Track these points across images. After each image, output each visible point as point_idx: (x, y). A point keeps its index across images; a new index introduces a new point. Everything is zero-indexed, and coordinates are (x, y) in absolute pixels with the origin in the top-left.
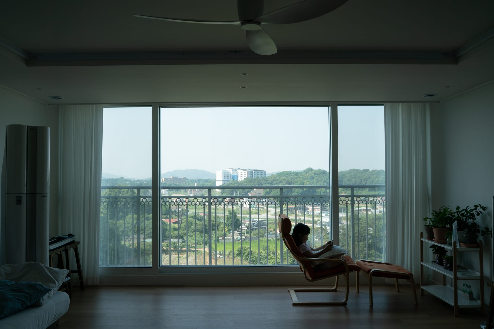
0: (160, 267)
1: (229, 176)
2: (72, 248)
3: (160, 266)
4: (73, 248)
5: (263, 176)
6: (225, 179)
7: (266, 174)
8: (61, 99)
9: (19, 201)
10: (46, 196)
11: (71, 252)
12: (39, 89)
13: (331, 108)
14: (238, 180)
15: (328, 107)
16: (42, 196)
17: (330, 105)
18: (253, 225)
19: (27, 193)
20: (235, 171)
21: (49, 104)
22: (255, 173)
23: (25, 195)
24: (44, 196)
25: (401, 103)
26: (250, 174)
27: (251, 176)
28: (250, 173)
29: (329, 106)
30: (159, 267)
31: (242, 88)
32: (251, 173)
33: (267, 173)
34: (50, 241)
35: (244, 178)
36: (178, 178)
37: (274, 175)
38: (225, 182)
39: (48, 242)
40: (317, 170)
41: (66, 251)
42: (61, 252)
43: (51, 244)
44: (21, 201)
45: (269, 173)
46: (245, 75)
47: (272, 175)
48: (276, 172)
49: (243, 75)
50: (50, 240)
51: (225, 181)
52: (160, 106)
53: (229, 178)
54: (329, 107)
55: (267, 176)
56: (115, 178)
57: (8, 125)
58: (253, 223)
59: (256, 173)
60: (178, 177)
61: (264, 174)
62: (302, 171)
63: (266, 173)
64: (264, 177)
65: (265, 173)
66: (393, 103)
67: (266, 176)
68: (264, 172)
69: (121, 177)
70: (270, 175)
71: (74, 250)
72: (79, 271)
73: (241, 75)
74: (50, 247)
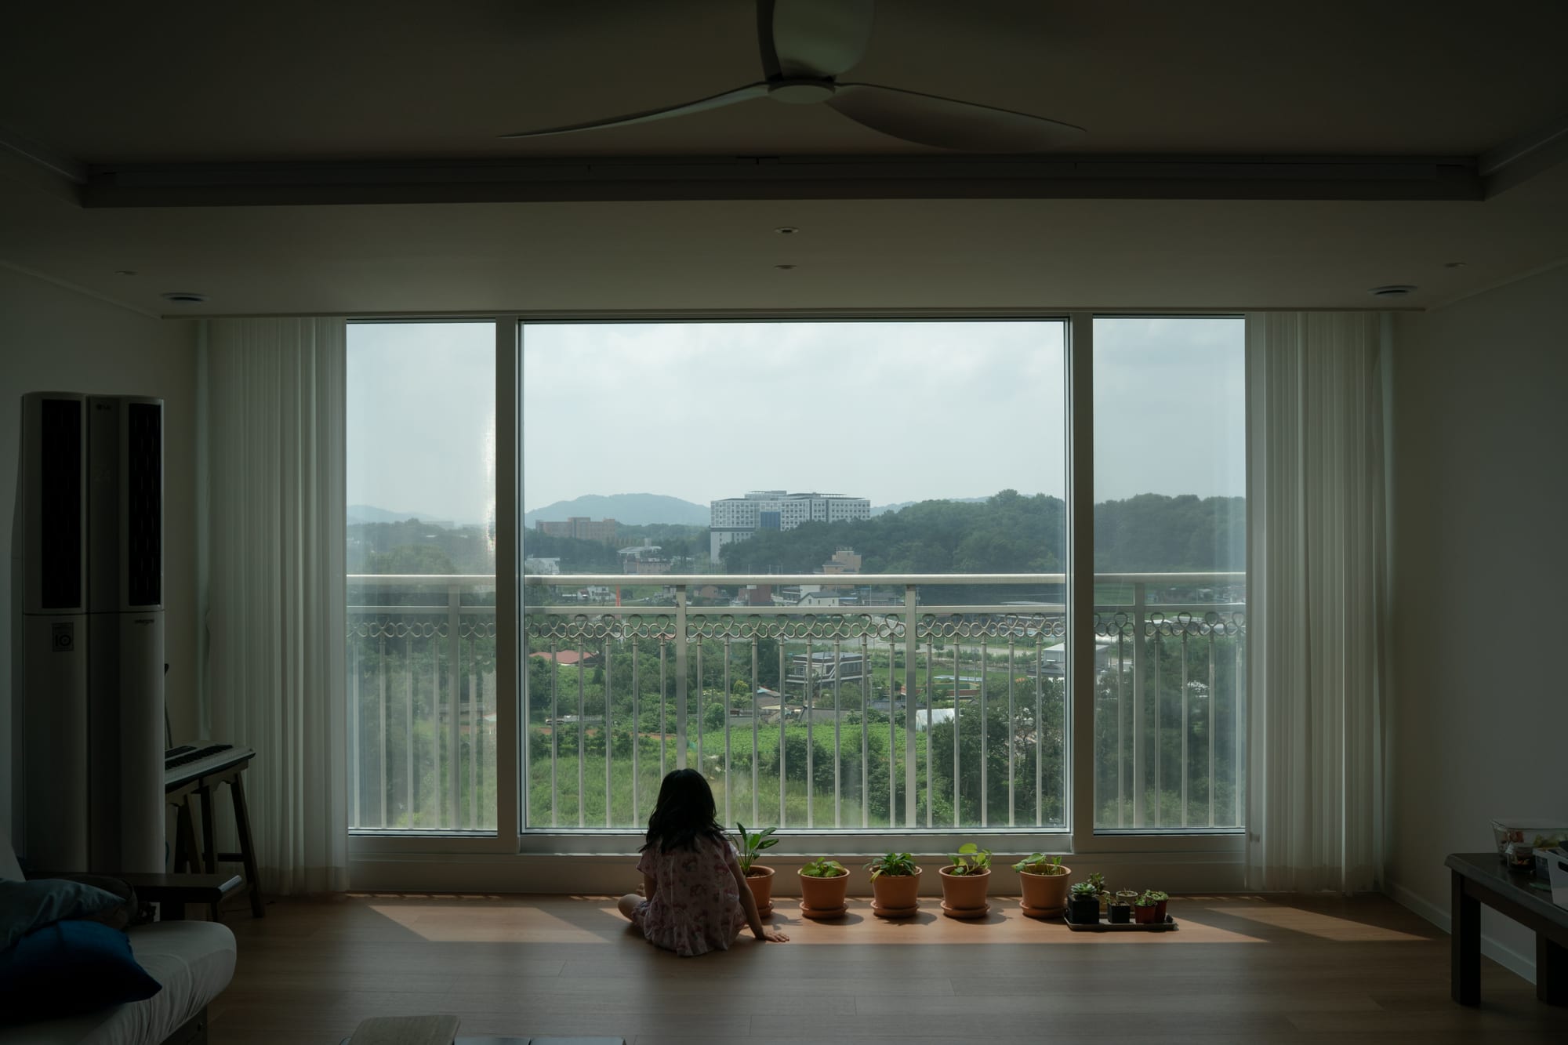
0: (521, 833)
1: (752, 517)
2: (223, 780)
3: (524, 831)
4: (227, 782)
5: (860, 517)
6: (740, 526)
7: (868, 511)
8: (199, 302)
9: (64, 638)
10: (152, 621)
11: (223, 794)
12: (128, 273)
13: (1071, 324)
14: (781, 530)
15: (1062, 323)
16: (137, 621)
17: (1069, 318)
18: (828, 672)
19: (88, 613)
20: (772, 499)
21: (163, 317)
22: (835, 506)
23: (84, 618)
25: (1299, 314)
26: (819, 511)
27: (823, 517)
28: (819, 505)
29: (1067, 319)
30: (519, 836)
31: (783, 270)
32: (823, 505)
33: (872, 506)
34: (166, 757)
35: (801, 523)
36: (592, 520)
37: (896, 512)
38: (740, 535)
39: (162, 760)
40: (1034, 498)
41: (205, 793)
42: (187, 796)
43: (170, 765)
44: (72, 638)
45: (878, 506)
46: (790, 231)
47: (888, 511)
48: (903, 504)
50: (168, 755)
51: (740, 533)
52: (520, 320)
53: (752, 523)
54: (1067, 324)
55: (872, 515)
56: (391, 521)
57: (27, 396)
58: (827, 666)
59: (796, 505)
60: (589, 519)
61: (864, 511)
62: (984, 502)
63: (869, 505)
64: (862, 518)
65: (866, 507)
66: (1275, 313)
67: (868, 517)
68: (864, 502)
69: (410, 518)
70: (881, 513)
71: (229, 785)
72: (246, 855)
73: (778, 231)
74: (165, 778)
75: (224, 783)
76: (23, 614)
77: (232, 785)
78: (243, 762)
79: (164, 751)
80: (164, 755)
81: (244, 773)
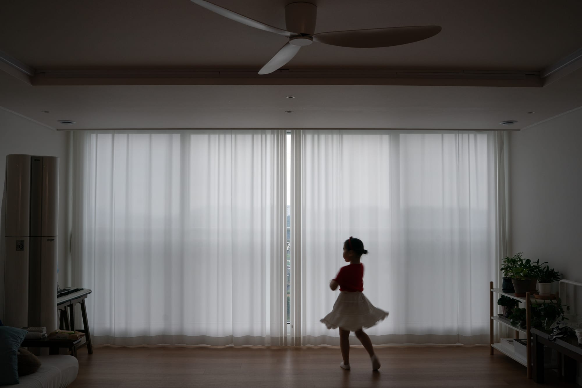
8: (72, 124)
9: (21, 246)
10: (54, 240)
11: (78, 308)
12: (46, 112)
16: (48, 240)
19: (30, 237)
21: (57, 130)
23: (28, 238)
24: (51, 239)
31: (288, 113)
41: (71, 306)
42: (65, 307)
43: (59, 296)
44: (23, 245)
46: (292, 97)
49: (289, 97)
57: (8, 155)
71: (80, 304)
72: (86, 330)
73: (287, 97)
74: (57, 300)
75: (78, 303)
76: (5, 237)
77: (81, 304)
78: (85, 296)
79: (57, 291)
80: (57, 293)
81: (86, 300)
